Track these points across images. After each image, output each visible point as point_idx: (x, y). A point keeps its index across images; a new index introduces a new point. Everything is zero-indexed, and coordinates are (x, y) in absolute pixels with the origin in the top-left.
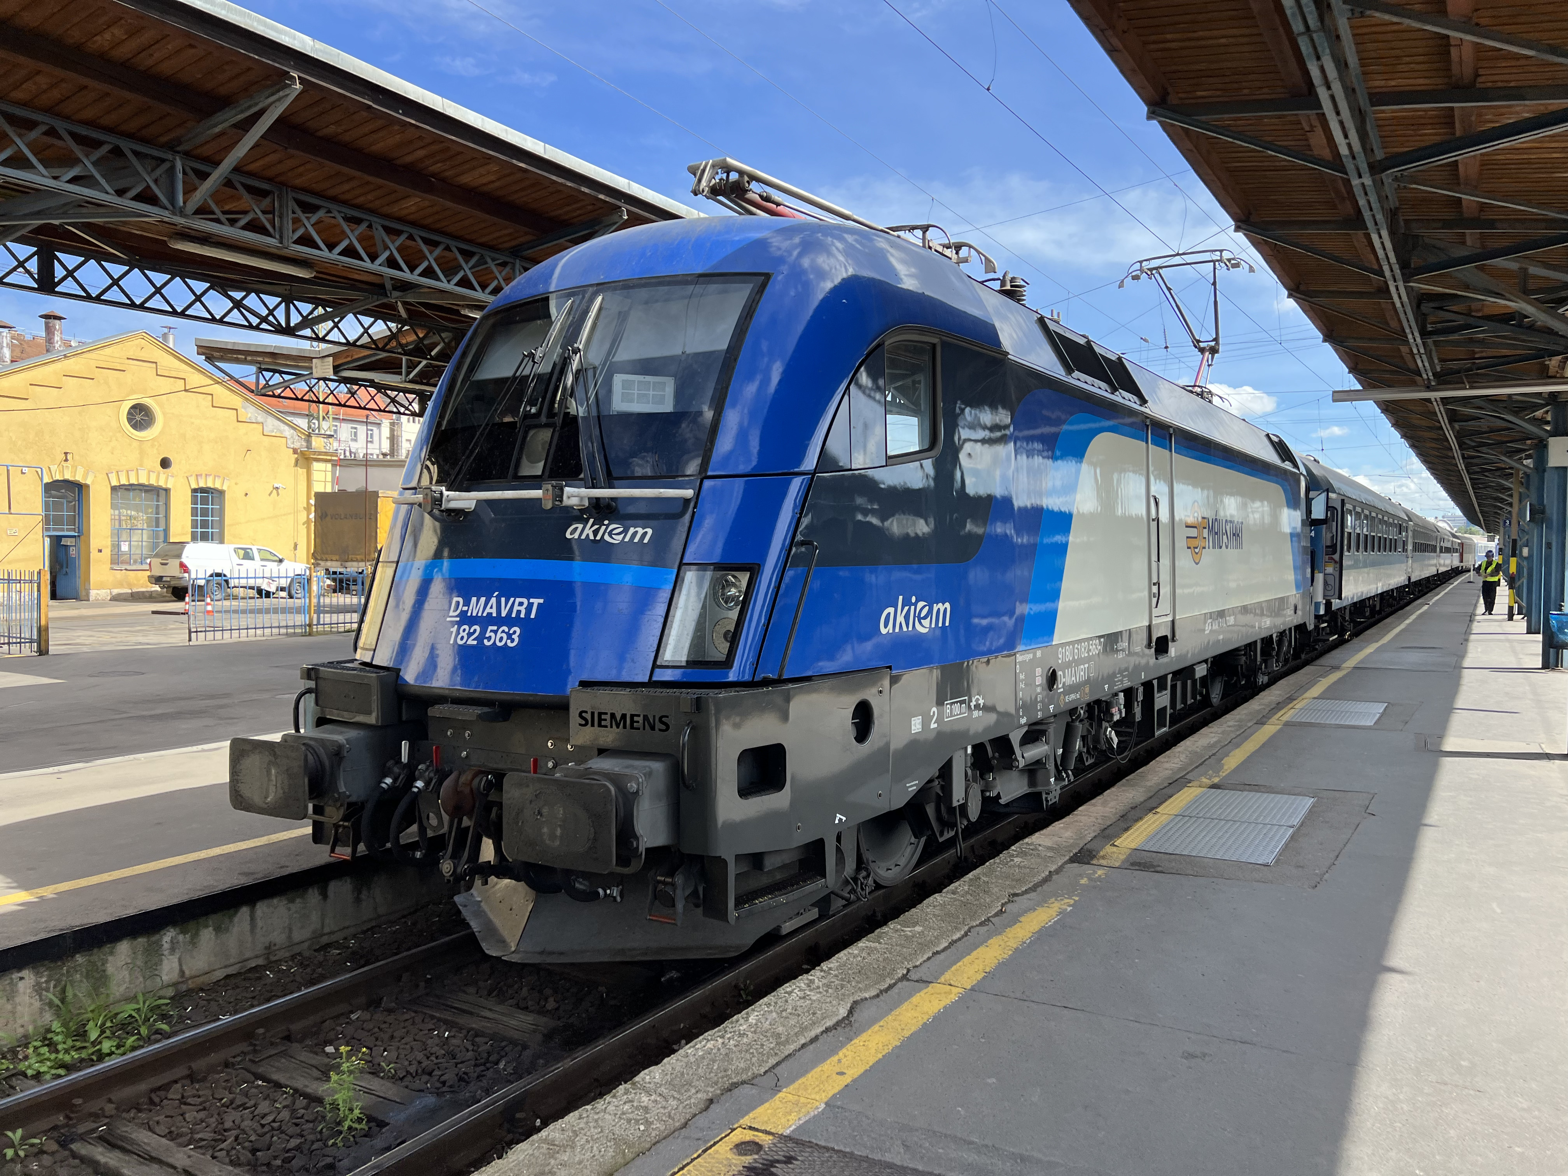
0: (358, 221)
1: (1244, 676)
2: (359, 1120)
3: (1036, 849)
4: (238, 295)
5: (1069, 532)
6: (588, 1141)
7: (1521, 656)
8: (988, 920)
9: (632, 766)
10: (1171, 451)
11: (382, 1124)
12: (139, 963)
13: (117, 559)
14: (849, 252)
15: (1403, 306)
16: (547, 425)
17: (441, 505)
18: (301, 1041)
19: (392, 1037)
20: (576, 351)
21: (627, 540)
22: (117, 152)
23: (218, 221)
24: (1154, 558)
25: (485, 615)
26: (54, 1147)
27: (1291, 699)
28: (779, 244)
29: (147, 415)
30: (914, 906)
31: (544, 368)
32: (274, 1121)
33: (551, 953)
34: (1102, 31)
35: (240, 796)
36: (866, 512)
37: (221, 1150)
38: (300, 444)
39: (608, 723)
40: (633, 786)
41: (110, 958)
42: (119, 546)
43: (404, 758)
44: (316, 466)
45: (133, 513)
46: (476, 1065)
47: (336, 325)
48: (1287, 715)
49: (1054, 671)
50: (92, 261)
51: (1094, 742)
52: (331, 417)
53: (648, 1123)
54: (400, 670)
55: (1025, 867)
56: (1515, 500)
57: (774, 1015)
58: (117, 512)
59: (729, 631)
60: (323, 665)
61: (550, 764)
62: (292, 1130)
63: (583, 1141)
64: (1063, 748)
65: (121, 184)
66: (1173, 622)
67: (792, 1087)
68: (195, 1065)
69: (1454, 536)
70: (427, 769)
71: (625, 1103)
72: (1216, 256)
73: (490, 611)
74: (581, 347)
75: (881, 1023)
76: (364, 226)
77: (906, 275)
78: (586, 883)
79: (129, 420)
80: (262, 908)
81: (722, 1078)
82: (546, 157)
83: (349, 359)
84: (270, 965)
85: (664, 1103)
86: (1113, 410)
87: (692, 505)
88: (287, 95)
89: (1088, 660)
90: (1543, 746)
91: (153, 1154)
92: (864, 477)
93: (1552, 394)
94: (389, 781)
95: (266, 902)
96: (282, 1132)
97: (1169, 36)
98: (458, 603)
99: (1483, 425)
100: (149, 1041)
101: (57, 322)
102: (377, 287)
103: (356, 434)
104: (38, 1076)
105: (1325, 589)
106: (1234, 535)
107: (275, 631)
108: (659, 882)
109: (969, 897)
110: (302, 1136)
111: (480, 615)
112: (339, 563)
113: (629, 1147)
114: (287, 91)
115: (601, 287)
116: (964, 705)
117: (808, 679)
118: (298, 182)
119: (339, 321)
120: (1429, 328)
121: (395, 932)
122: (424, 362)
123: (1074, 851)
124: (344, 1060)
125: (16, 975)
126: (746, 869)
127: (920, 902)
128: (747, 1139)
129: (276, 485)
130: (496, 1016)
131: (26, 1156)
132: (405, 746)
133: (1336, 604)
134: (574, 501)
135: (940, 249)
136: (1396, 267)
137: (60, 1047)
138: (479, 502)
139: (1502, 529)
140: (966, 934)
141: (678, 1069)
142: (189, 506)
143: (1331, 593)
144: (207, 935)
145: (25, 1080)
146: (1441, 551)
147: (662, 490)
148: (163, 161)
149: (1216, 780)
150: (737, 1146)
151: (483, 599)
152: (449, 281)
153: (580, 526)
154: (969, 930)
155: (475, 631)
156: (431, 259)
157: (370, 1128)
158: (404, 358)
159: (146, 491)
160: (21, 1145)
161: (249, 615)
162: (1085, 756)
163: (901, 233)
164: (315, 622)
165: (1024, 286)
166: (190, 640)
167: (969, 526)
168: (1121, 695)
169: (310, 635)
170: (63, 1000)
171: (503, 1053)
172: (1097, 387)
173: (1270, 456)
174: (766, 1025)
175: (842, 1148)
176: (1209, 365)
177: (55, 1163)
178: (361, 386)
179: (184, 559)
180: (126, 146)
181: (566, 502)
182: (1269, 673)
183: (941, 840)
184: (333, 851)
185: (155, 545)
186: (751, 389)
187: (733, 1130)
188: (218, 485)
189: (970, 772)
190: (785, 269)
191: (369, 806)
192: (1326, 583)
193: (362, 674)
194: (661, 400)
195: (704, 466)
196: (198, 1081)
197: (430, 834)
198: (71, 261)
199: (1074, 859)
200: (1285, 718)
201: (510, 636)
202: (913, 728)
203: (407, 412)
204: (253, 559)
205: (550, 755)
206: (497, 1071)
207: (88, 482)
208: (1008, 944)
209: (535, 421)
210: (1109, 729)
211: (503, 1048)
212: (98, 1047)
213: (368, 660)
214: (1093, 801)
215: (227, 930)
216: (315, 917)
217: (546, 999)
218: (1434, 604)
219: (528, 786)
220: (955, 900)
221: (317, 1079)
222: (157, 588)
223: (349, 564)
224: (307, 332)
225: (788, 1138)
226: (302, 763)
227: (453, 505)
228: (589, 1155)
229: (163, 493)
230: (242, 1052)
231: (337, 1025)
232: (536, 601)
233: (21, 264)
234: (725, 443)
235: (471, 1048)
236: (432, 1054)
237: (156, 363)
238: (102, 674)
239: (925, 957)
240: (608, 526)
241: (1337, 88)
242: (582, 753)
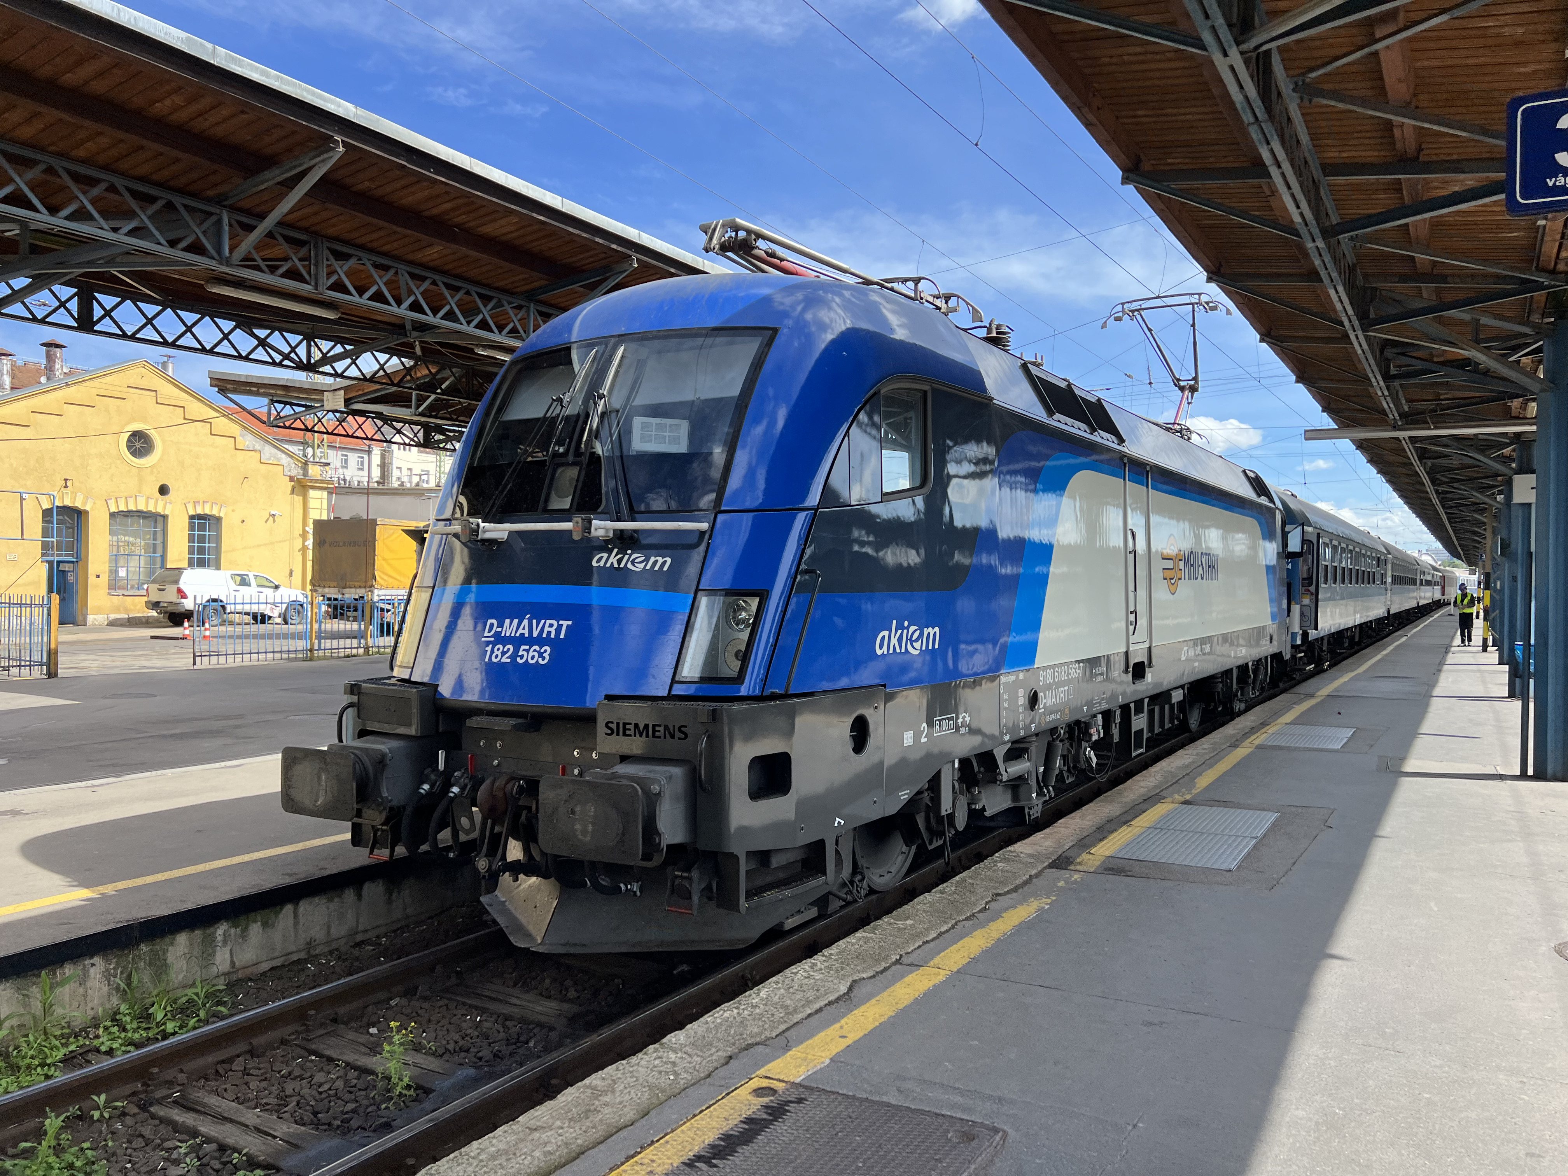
0: (386, 268)
1: (1220, 702)
2: (408, 1087)
3: (1018, 856)
4: (262, 333)
5: (1050, 563)
6: (625, 1088)
7: (1490, 686)
8: (973, 915)
9: (654, 771)
10: (1147, 487)
11: (428, 1091)
12: (195, 953)
13: (114, 585)
14: (847, 306)
15: (1364, 353)
16: (574, 464)
17: (477, 536)
18: (346, 1023)
19: (429, 1021)
20: (601, 397)
21: (648, 567)
22: (170, 206)
23: (257, 268)
24: (1131, 587)
25: (518, 635)
26: (135, 1110)
27: (1264, 724)
28: (784, 301)
29: (146, 442)
30: (906, 904)
31: (571, 411)
32: (330, 1089)
33: (575, 945)
34: (1079, 108)
35: (292, 800)
36: (863, 544)
37: (286, 1112)
38: (297, 472)
39: (632, 732)
40: (655, 788)
41: (170, 949)
42: (116, 572)
43: (441, 766)
44: (312, 493)
45: (131, 539)
46: (507, 1045)
47: (354, 362)
48: (1260, 738)
49: (1036, 692)
50: (128, 301)
51: (1074, 762)
52: (326, 445)
53: (676, 1074)
54: (438, 685)
55: (1007, 871)
56: (1489, 534)
57: (782, 991)
58: (115, 538)
59: (740, 650)
60: (364, 681)
61: (576, 772)
62: (347, 1097)
63: (621, 1088)
64: (1045, 766)
65: (173, 235)
66: (1150, 649)
67: (800, 1047)
68: (255, 1041)
69: (1435, 569)
70: (462, 776)
71: (655, 1059)
72: (1195, 299)
73: (523, 632)
74: (605, 393)
75: (877, 998)
76: (392, 272)
77: (898, 326)
78: (608, 879)
79: (129, 447)
80: (304, 906)
81: (739, 1040)
82: (564, 210)
83: (360, 392)
84: (312, 958)
85: (689, 1059)
86: (1093, 448)
87: (707, 536)
88: (331, 157)
89: (1069, 682)
90: (1498, 768)
91: (226, 1115)
92: (862, 511)
93: (1518, 435)
94: (426, 787)
95: (309, 899)
96: (339, 1098)
97: (1140, 113)
98: (492, 625)
99: (1455, 462)
100: (207, 1022)
101: (58, 350)
102: (397, 327)
103: (346, 460)
104: (110, 1052)
105: (1301, 619)
106: (1209, 566)
107: (277, 656)
108: (677, 877)
109: (956, 896)
110: (357, 1101)
111: (513, 635)
112: (336, 590)
113: (663, 1091)
114: (331, 154)
115: (622, 338)
116: (951, 722)
117: (811, 694)
118: (331, 232)
119: (357, 358)
120: (1393, 371)
121: (422, 931)
122: (433, 397)
123: (1053, 858)
124: (394, 1033)
125: (88, 962)
126: (754, 867)
127: (911, 901)
128: (764, 1085)
129: (273, 512)
130: (523, 1003)
131: (110, 1117)
132: (441, 754)
133: (1313, 634)
134: (601, 533)
135: (931, 299)
136: (1354, 318)
137: (128, 1027)
138: (511, 533)
139: (1480, 563)
140: (953, 927)
141: (700, 1033)
142: (187, 532)
143: (1308, 624)
144: (255, 929)
145: (99, 1056)
146: (1421, 584)
147: (681, 523)
148: (211, 214)
149: (1188, 797)
150: (755, 1091)
151: (516, 621)
152: (469, 323)
153: (605, 555)
154: (956, 924)
155: (509, 649)
156: (452, 303)
157: (417, 1095)
158: (414, 393)
159: (145, 518)
160: (105, 1107)
161: (244, 641)
162: (1065, 774)
163: (895, 285)
164: (316, 647)
165: (1009, 333)
166: (194, 664)
167: (957, 557)
168: (1100, 717)
169: (311, 660)
170: (129, 985)
171: (531, 1034)
172: (1077, 428)
173: (1246, 491)
174: (776, 999)
175: (845, 1092)
176: (1189, 403)
177: (136, 1123)
178: (368, 417)
179: (182, 585)
180: (178, 200)
181: (594, 533)
182: (1246, 700)
183: (930, 848)
184: (371, 852)
185: (152, 572)
186: (759, 430)
187: (751, 1079)
188: (215, 512)
189: (957, 785)
190: (790, 322)
191: (409, 810)
192: (1302, 615)
193: (403, 689)
194: (675, 440)
195: (718, 501)
196: (258, 1057)
197: (463, 837)
198: (109, 301)
199: (1052, 865)
200: (1257, 742)
201: (541, 655)
202: (905, 741)
203: (412, 443)
204: (250, 585)
205: (577, 763)
206: (528, 1049)
207: (88, 508)
208: (992, 935)
209: (563, 460)
210: (1089, 749)
211: (532, 1030)
212: (163, 1027)
213: (407, 677)
214: (1072, 815)
215: (273, 926)
216: (350, 915)
217: (567, 990)
218: (1412, 636)
219: (562, 787)
220: (944, 898)
221: (366, 1054)
222: (154, 613)
223: (346, 591)
224: (327, 369)
225: (800, 1085)
226: (351, 770)
227: (488, 535)
228: (627, 1097)
229: (160, 519)
230: (296, 1031)
231: (378, 1010)
232: (565, 623)
233: (63, 304)
234: (735, 481)
235: (502, 1030)
236: (466, 1035)
237: (156, 391)
238: (114, 696)
239: (916, 945)
240: (630, 555)
241: (1286, 166)
242: (606, 760)
